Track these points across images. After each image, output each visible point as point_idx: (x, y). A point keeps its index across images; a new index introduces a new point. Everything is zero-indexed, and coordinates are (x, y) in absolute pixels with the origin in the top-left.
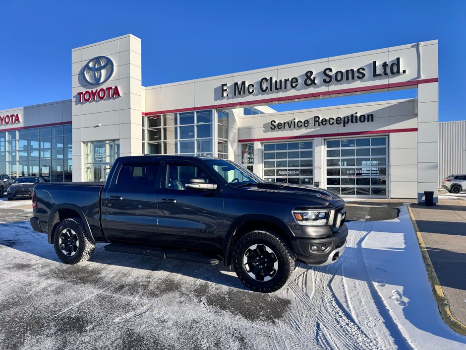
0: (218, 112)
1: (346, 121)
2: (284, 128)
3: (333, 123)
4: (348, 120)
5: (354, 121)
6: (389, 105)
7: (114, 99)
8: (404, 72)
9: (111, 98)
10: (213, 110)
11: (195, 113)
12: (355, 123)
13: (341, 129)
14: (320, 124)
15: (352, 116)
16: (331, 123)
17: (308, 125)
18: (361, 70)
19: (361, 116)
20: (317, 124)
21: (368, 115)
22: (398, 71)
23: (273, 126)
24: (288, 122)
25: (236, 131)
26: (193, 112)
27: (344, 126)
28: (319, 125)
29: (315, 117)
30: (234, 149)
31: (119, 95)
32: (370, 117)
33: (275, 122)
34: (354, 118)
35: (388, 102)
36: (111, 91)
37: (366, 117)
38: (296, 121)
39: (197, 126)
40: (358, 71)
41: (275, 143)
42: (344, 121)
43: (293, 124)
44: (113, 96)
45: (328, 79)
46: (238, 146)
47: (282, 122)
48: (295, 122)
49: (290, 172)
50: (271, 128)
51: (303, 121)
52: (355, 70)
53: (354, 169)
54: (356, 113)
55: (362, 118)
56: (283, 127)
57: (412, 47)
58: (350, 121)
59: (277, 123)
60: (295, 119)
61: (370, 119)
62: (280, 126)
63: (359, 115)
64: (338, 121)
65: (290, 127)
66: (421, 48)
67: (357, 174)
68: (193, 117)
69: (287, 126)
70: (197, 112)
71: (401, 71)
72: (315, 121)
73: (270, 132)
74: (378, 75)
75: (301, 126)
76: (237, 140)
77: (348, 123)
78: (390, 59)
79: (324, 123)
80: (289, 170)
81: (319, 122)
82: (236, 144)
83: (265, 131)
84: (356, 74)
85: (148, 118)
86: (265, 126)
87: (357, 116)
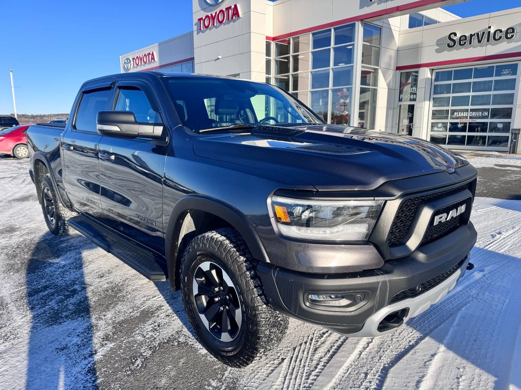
0: (365, 25)
2: (470, 43)
10: (357, 23)
11: (333, 30)
17: (512, 36)
23: (452, 42)
24: (478, 34)
25: (392, 53)
26: (330, 30)
30: (388, 81)
33: (455, 34)
36: (230, 11)
38: (492, 30)
39: (335, 49)
41: (452, 68)
43: (486, 35)
46: (395, 76)
47: (468, 35)
48: (489, 32)
49: (474, 114)
50: (449, 45)
51: (504, 29)
56: (468, 42)
59: (459, 35)
60: (490, 27)
62: (464, 41)
65: (479, 41)
68: (330, 38)
69: (475, 40)
70: (335, 29)
73: (446, 52)
75: (500, 37)
76: (393, 67)
80: (472, 110)
82: (391, 73)
83: (438, 51)
85: (276, 43)
86: (439, 43)
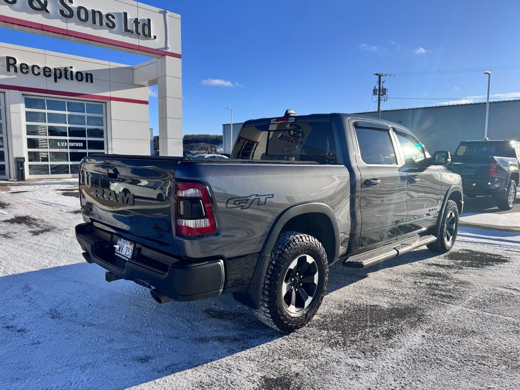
1: (58, 75)
3: (39, 74)
4: (61, 74)
5: (69, 77)
6: (108, 67)
8: (155, 37)
12: (69, 81)
13: (48, 84)
14: (19, 70)
15: (65, 69)
16: (36, 72)
18: (110, 17)
19: (77, 73)
20: (12, 69)
21: (87, 74)
22: (149, 35)
27: (56, 81)
28: (16, 71)
29: (8, 58)
32: (89, 76)
34: (68, 73)
35: (107, 63)
37: (84, 76)
40: (107, 16)
42: (55, 74)
45: (67, 12)
52: (104, 13)
53: (66, 141)
54: (71, 67)
55: (79, 75)
57: (160, 12)
58: (63, 76)
61: (89, 80)
63: (74, 70)
64: (46, 72)
66: (167, 17)
67: (71, 148)
71: (152, 35)
72: (9, 65)
74: (129, 31)
77: (60, 77)
78: (142, 16)
79: (24, 71)
81: (16, 68)
84: (105, 21)
87: (72, 72)
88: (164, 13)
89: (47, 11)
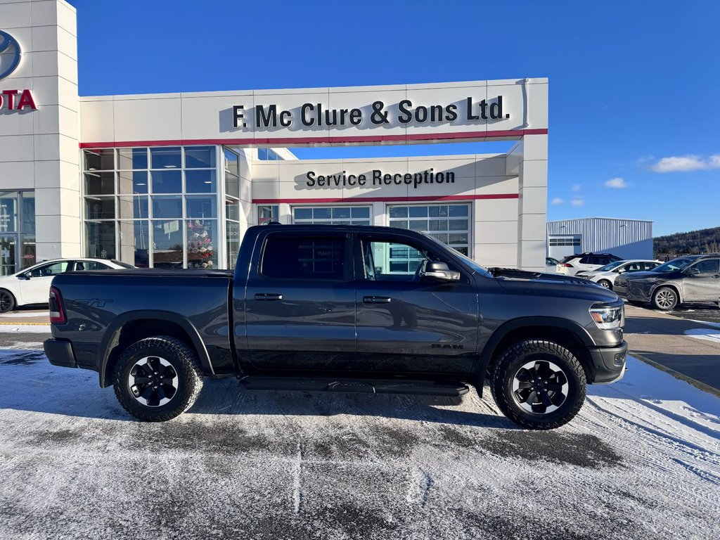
0: (226, 151)
1: (418, 180)
2: (329, 184)
3: (400, 182)
4: (421, 178)
5: (429, 180)
6: (474, 161)
7: (22, 113)
8: (508, 116)
9: (14, 112)
10: (217, 147)
11: (183, 150)
12: (429, 184)
13: (410, 191)
14: (383, 181)
15: (426, 173)
16: (398, 181)
17: (364, 183)
18: (451, 109)
19: (438, 174)
20: (377, 181)
21: (448, 174)
22: (500, 115)
23: (311, 181)
24: (334, 177)
25: (248, 184)
26: (180, 149)
27: (415, 187)
28: (380, 183)
29: (374, 172)
30: (247, 214)
31: (33, 107)
32: (450, 176)
33: (314, 174)
34: (429, 177)
35: (473, 156)
36: (13, 97)
37: (445, 176)
38: (347, 175)
39: (186, 172)
40: (448, 108)
41: (312, 206)
42: (416, 179)
43: (342, 179)
44: (19, 107)
45: (405, 117)
46: (252, 209)
47: (325, 176)
48: (344, 176)
50: (308, 183)
51: (357, 175)
52: (444, 106)
54: (432, 169)
55: (440, 176)
56: (326, 183)
57: (517, 83)
58: (423, 180)
59: (317, 175)
60: (344, 172)
61: (450, 180)
62: (322, 182)
63: (435, 172)
64: (407, 179)
65: (337, 184)
66: (528, 87)
68: (180, 156)
69: (332, 182)
70: (185, 149)
71: (504, 114)
72: (374, 177)
73: (305, 190)
74: (474, 117)
75: (355, 183)
76: (250, 200)
77: (420, 182)
78: (491, 96)
79: (388, 181)
81: (380, 180)
82: (249, 205)
83: (296, 188)
84: (445, 114)
86: (297, 179)
87: (432, 174)
88: (523, 84)
89: (387, 122)
